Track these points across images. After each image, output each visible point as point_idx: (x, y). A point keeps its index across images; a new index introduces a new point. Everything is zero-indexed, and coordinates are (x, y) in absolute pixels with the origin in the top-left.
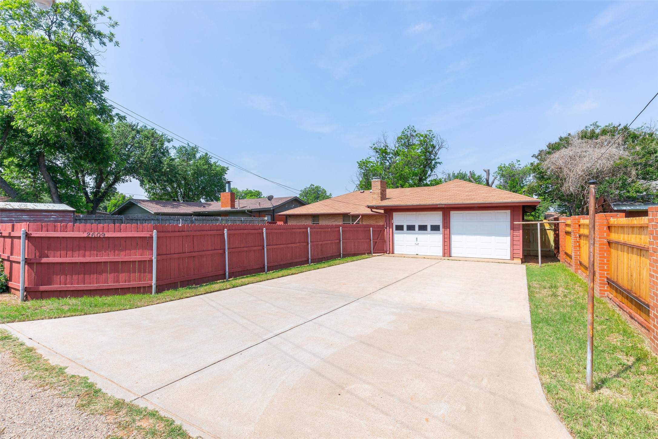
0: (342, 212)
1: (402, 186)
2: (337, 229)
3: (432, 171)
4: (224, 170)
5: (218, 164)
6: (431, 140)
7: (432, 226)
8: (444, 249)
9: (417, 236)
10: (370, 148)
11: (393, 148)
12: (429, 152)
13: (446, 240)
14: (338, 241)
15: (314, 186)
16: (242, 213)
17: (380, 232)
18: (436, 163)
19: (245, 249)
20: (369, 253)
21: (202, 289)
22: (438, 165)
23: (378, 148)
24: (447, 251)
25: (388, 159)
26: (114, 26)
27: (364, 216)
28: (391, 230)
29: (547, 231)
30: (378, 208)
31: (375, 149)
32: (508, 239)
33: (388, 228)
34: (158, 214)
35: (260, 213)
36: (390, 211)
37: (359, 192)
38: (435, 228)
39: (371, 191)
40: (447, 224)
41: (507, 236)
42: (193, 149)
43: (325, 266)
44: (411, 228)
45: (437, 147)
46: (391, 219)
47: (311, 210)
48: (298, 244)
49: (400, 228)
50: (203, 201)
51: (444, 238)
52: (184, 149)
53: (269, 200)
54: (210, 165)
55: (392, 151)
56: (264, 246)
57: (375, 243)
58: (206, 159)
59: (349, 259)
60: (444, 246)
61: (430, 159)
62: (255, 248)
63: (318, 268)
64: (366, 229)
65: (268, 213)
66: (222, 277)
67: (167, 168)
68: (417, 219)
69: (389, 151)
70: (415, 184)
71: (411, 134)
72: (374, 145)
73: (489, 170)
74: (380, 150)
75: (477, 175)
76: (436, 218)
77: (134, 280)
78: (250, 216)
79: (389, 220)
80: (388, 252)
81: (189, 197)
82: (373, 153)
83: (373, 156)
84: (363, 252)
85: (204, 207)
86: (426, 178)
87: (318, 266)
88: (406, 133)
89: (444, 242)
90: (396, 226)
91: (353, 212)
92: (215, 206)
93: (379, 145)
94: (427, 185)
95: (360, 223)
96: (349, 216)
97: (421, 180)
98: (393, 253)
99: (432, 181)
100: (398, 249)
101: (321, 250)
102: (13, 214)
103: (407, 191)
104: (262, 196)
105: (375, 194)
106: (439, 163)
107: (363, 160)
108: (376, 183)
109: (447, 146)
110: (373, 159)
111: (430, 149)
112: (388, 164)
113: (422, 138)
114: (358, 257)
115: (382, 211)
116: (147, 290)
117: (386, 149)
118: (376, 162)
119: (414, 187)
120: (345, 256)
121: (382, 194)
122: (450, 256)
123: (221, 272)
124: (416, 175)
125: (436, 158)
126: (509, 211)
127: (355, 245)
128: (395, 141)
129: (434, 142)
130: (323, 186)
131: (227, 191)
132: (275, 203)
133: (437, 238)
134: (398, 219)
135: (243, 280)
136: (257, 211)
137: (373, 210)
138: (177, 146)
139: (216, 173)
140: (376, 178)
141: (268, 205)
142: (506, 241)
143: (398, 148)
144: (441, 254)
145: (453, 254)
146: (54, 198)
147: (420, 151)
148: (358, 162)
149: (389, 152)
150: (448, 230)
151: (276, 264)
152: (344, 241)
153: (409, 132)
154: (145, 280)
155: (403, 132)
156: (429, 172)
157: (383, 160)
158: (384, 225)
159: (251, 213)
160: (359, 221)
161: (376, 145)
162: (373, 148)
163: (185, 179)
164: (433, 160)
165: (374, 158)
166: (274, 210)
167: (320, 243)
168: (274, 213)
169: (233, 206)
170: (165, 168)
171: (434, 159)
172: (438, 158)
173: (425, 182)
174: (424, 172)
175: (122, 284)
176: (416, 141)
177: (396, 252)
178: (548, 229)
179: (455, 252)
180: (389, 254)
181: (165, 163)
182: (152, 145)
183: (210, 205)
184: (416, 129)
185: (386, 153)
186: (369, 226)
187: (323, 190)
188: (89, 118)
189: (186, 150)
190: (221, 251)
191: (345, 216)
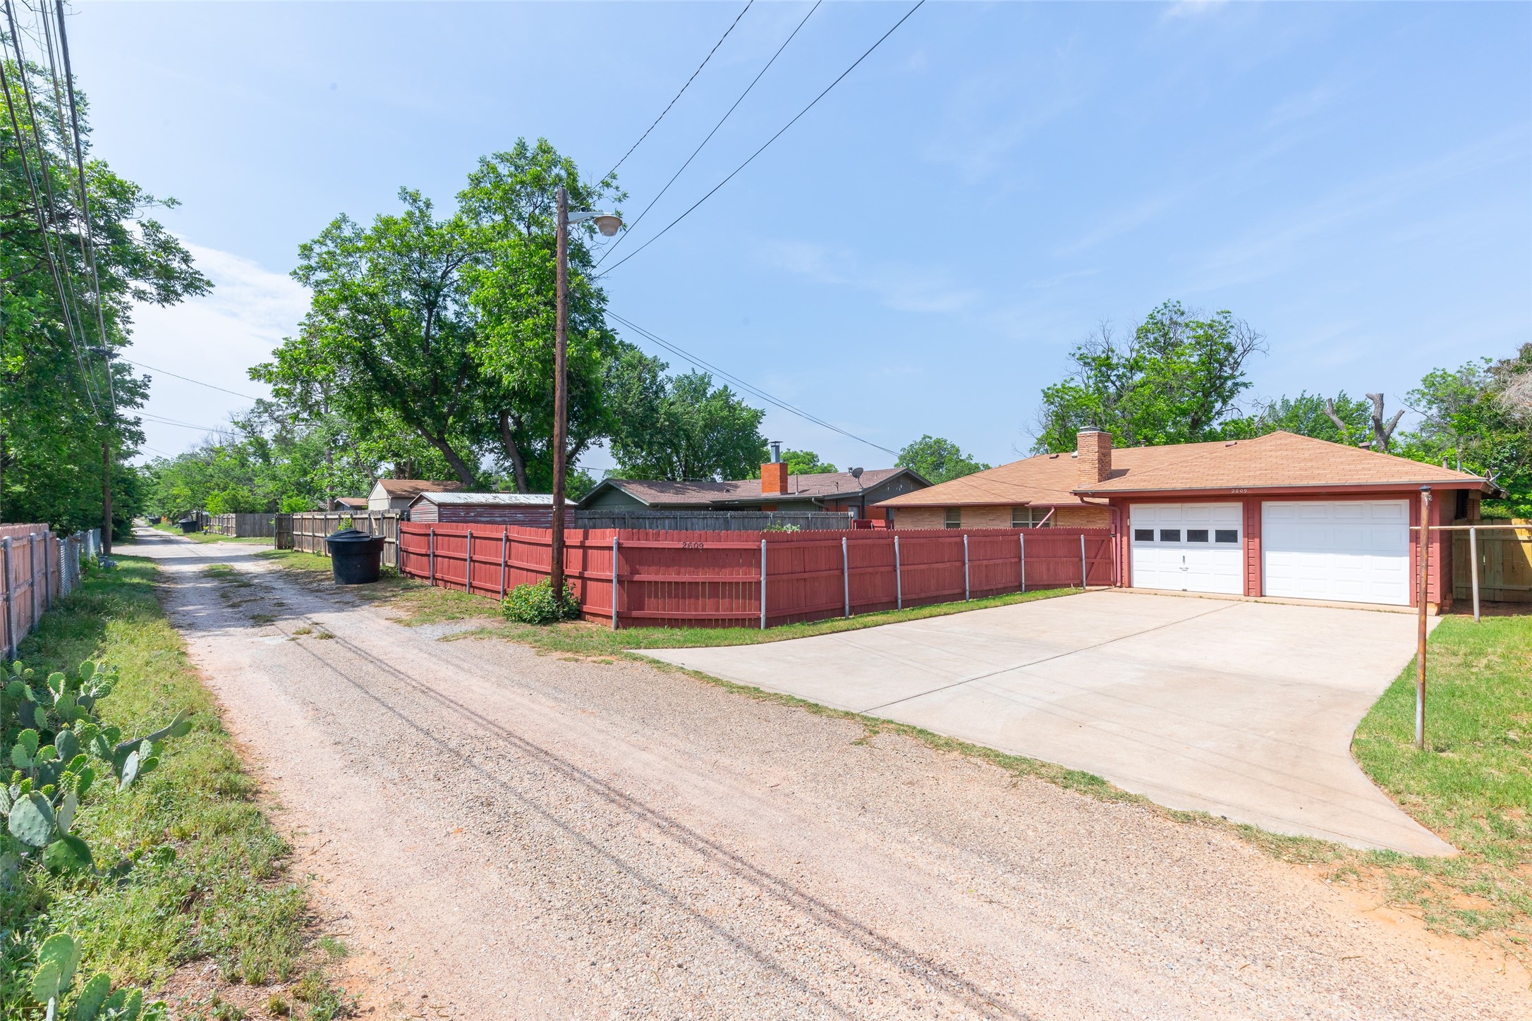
0: (1011, 501)
1: (1149, 442)
2: (1015, 538)
3: (1225, 402)
4: (757, 416)
5: (744, 405)
6: (1224, 333)
7: (1218, 532)
8: (1247, 581)
9: (1184, 552)
10: (1069, 357)
11: (1127, 355)
12: (1217, 361)
13: (1251, 562)
14: (1016, 560)
15: (931, 438)
16: (805, 503)
17: (1101, 543)
18: (1236, 384)
19: (870, 570)
20: (1079, 584)
21: (825, 626)
22: (1242, 389)
23: (1089, 355)
24: (1254, 584)
25: (1113, 378)
26: (620, 201)
27: (1061, 510)
28: (1125, 539)
29: (1523, 544)
30: (1095, 495)
31: (1082, 357)
32: (1405, 562)
33: (1118, 535)
34: (655, 506)
35: (837, 503)
36: (1121, 503)
37: (1048, 456)
38: (1226, 537)
39: (1075, 454)
40: (1253, 528)
41: (1402, 556)
42: (702, 378)
43: (999, 604)
44: (1170, 536)
45: (1240, 349)
46: (1125, 516)
47: (944, 497)
48: (948, 565)
49: (1145, 535)
50: (718, 478)
51: (1247, 558)
52: (686, 382)
53: (856, 477)
54: (732, 408)
55: (1123, 361)
56: (895, 566)
57: (1091, 566)
58: (724, 394)
59: (1039, 594)
60: (1247, 573)
61: (1220, 377)
62: (882, 569)
63: (986, 608)
64: (1071, 537)
65: (852, 503)
66: (839, 612)
67: (665, 420)
68: (1183, 518)
69: (1115, 361)
70: (1180, 435)
71: (1171, 319)
72: (1079, 349)
73: (1382, 396)
74: (1094, 360)
75: (1354, 402)
76: (1231, 517)
77: (738, 609)
78: (820, 509)
79: (1121, 520)
80: (1119, 584)
81: (693, 472)
82: (1076, 366)
83: (1077, 373)
84: (1067, 582)
85: (728, 491)
86: (1210, 419)
87: (985, 603)
88: (1159, 317)
89: (1248, 565)
90: (1137, 531)
91: (1036, 501)
92: (749, 489)
93: (1092, 349)
94: (1212, 437)
95: (1052, 523)
96: (1027, 509)
97: (1196, 424)
98: (1130, 586)
99: (1226, 424)
100: (1140, 578)
101: (987, 576)
102: (507, 511)
103: (1162, 452)
104: (819, 464)
105: (1085, 462)
106: (1245, 385)
107: (1055, 385)
108: (1088, 439)
109: (1264, 346)
110: (1078, 382)
111: (1223, 354)
112: (1112, 390)
113: (1201, 332)
114: (1057, 591)
115: (1106, 501)
116: (754, 623)
117: (1108, 358)
118: (1083, 386)
119: (1179, 442)
120: (1029, 588)
121: (1100, 461)
122: (1262, 596)
123: (839, 605)
124: (1184, 413)
125: (1237, 373)
126: (1407, 501)
127: (1048, 570)
128: (1131, 339)
129: (1232, 339)
130: (952, 438)
131: (773, 460)
132: (868, 483)
133: (1231, 558)
134: (1140, 517)
135: (874, 618)
136: (833, 500)
137: (1086, 499)
138: (674, 377)
139: (743, 424)
140: (1087, 429)
141: (853, 487)
142: (1402, 565)
143: (1138, 351)
144: (1240, 590)
145: (1268, 591)
146: (520, 482)
147: (1195, 359)
148: (1043, 391)
149: (1117, 364)
150: (1257, 540)
151: (914, 597)
152: (1028, 559)
153: (1167, 316)
154: (750, 610)
155: (1152, 317)
156: (1218, 405)
157: (1101, 381)
158: (1109, 530)
159: (822, 503)
160: (1048, 519)
161: (1084, 351)
162: (1077, 356)
163: (688, 438)
164: (1227, 379)
165: (1081, 379)
166: (863, 497)
167: (985, 562)
168: (863, 502)
169: (784, 489)
170: (663, 421)
171: (1232, 377)
172: (1242, 374)
173: (1207, 428)
174: (1206, 408)
175: (722, 613)
176: (1186, 336)
177: (1136, 582)
178: (1524, 541)
179: (1270, 587)
180: (1121, 587)
181: (663, 411)
182: (639, 379)
183: (737, 487)
184: (1184, 308)
185: (1110, 367)
186: (1079, 532)
187: (953, 446)
188: (590, 355)
189: (691, 383)
190: (837, 572)
191: (1018, 509)
